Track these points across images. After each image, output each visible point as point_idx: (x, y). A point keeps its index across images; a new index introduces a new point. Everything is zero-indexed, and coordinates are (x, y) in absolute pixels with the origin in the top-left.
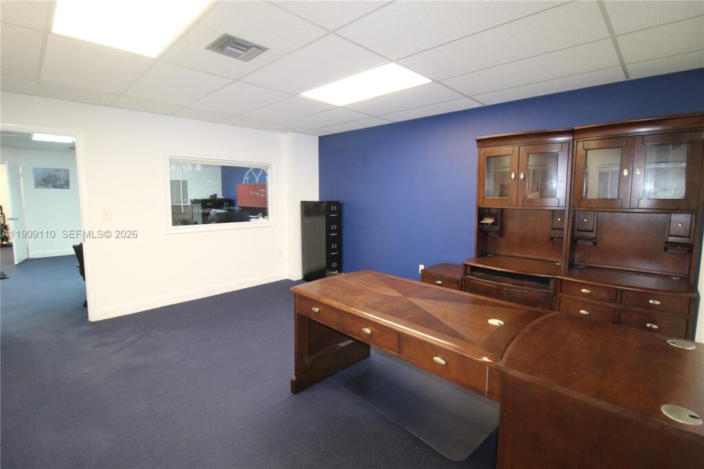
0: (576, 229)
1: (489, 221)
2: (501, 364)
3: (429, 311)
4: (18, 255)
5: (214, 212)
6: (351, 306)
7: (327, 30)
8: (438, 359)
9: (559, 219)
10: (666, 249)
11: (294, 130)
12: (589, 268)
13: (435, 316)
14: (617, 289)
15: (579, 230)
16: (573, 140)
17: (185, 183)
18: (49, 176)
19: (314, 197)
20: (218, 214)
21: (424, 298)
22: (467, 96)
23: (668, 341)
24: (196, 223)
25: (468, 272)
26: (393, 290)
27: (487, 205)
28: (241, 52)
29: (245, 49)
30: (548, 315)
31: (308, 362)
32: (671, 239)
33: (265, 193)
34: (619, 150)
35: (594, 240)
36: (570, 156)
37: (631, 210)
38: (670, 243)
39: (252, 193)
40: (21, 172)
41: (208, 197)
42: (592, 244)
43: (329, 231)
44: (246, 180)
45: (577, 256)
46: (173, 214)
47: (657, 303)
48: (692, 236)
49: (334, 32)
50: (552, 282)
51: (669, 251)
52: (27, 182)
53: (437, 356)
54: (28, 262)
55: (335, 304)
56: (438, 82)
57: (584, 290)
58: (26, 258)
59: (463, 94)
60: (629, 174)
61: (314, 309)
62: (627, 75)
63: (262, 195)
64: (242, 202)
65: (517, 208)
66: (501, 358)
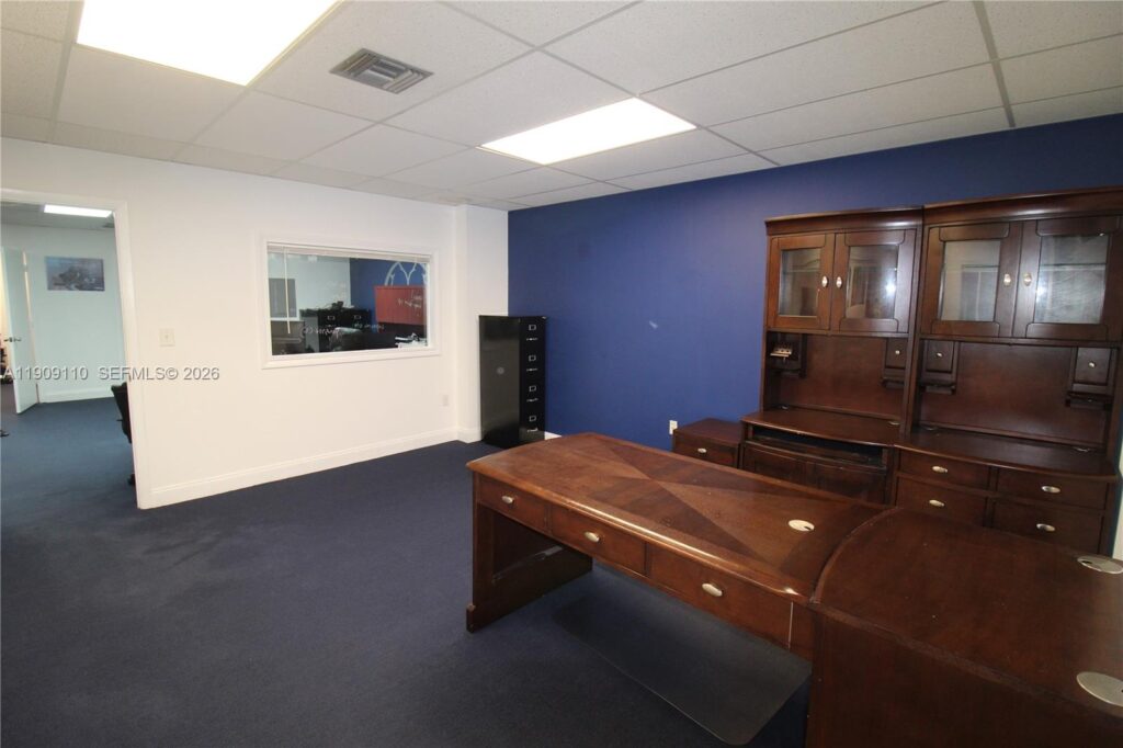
0: (924, 369)
1: (784, 353)
2: (815, 599)
3: (693, 506)
4: (22, 399)
5: (340, 331)
6: (567, 496)
7: (533, 46)
8: (709, 587)
9: (898, 352)
10: (1068, 403)
11: (469, 201)
12: (942, 430)
13: (704, 514)
14: (990, 467)
15: (928, 371)
16: (923, 225)
17: (292, 282)
18: (71, 270)
19: (501, 309)
20: (347, 336)
21: (684, 481)
22: (750, 151)
23: (1080, 560)
24: (310, 350)
25: (750, 435)
26: (633, 468)
27: (782, 327)
28: (387, 78)
29: (394, 74)
30: (884, 514)
31: (493, 581)
32: (1077, 387)
33: (422, 303)
34: (998, 243)
35: (953, 387)
36: (918, 251)
37: (1013, 341)
38: (1076, 393)
39: (400, 301)
40: (25, 263)
41: (329, 307)
42: (950, 392)
43: (524, 364)
44: (390, 279)
45: (925, 411)
46: (274, 336)
47: (1054, 490)
48: (1111, 382)
49: (541, 48)
50: (885, 452)
51: (1072, 405)
52: (35, 280)
53: (708, 582)
54: (38, 409)
55: (539, 491)
56: (706, 128)
57: (936, 468)
58: (35, 402)
59: (746, 149)
60: (1012, 281)
61: (504, 498)
62: (1011, 121)
63: (416, 306)
64: (383, 315)
65: (830, 333)
66: (814, 589)
